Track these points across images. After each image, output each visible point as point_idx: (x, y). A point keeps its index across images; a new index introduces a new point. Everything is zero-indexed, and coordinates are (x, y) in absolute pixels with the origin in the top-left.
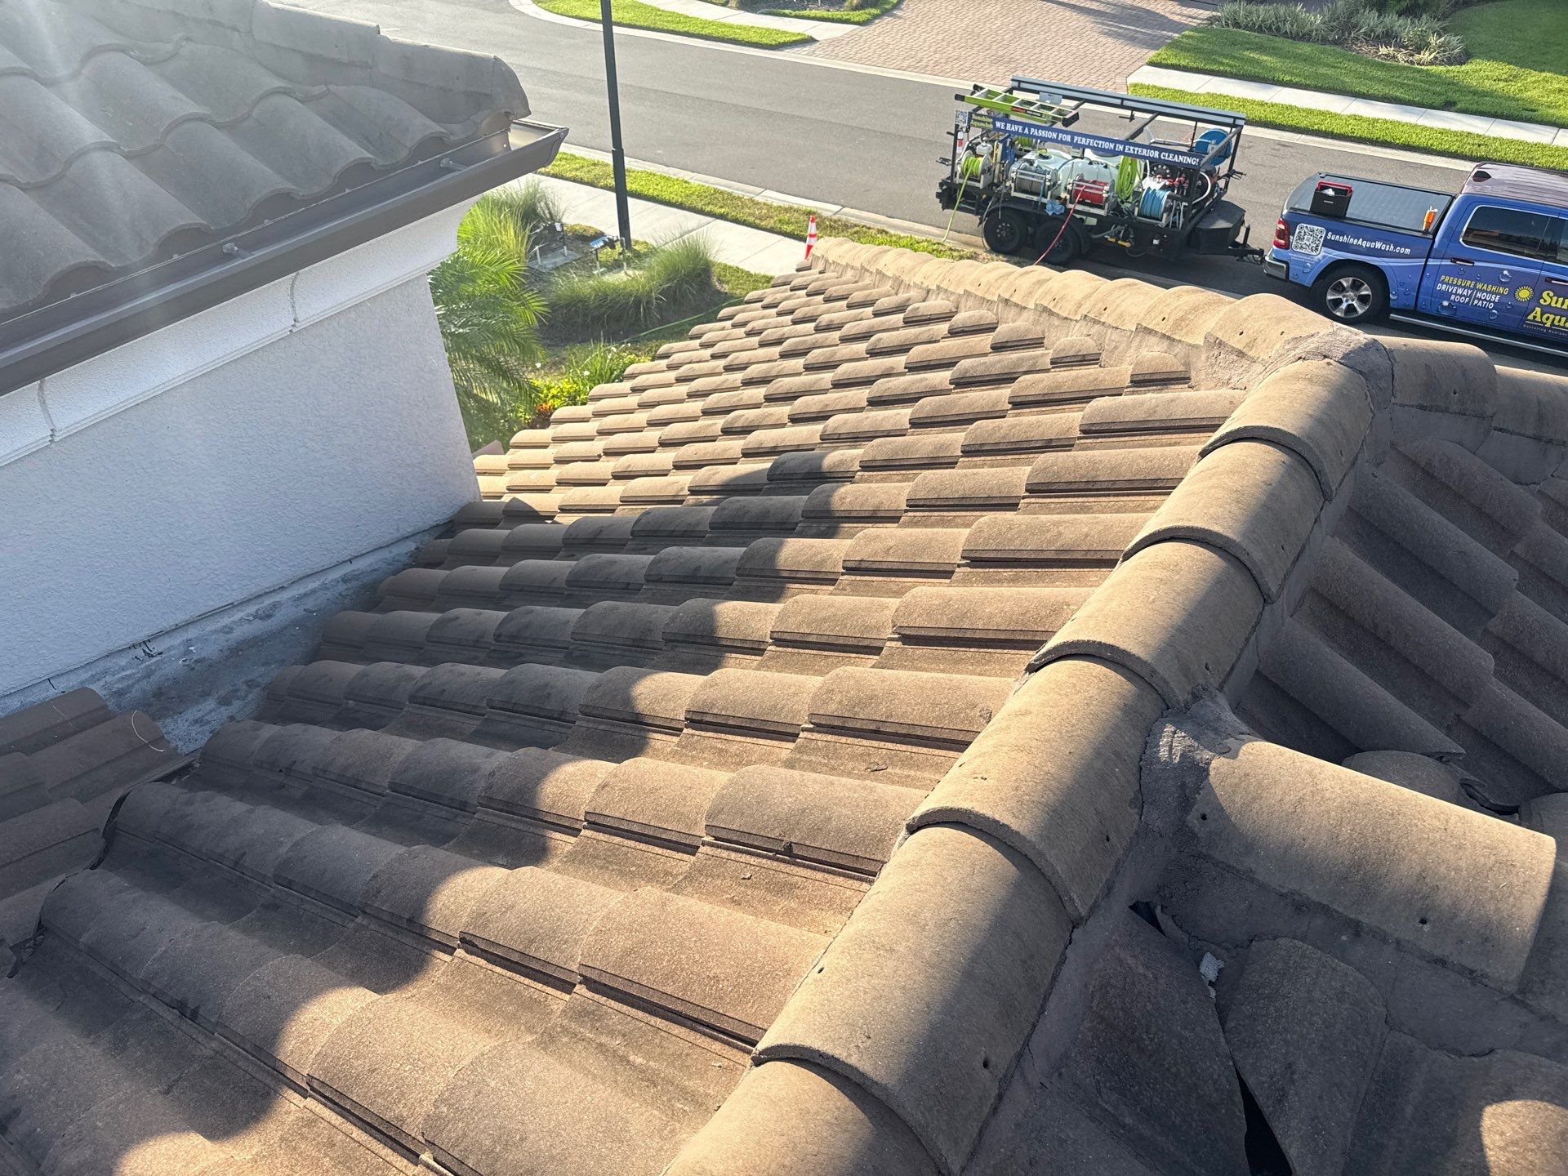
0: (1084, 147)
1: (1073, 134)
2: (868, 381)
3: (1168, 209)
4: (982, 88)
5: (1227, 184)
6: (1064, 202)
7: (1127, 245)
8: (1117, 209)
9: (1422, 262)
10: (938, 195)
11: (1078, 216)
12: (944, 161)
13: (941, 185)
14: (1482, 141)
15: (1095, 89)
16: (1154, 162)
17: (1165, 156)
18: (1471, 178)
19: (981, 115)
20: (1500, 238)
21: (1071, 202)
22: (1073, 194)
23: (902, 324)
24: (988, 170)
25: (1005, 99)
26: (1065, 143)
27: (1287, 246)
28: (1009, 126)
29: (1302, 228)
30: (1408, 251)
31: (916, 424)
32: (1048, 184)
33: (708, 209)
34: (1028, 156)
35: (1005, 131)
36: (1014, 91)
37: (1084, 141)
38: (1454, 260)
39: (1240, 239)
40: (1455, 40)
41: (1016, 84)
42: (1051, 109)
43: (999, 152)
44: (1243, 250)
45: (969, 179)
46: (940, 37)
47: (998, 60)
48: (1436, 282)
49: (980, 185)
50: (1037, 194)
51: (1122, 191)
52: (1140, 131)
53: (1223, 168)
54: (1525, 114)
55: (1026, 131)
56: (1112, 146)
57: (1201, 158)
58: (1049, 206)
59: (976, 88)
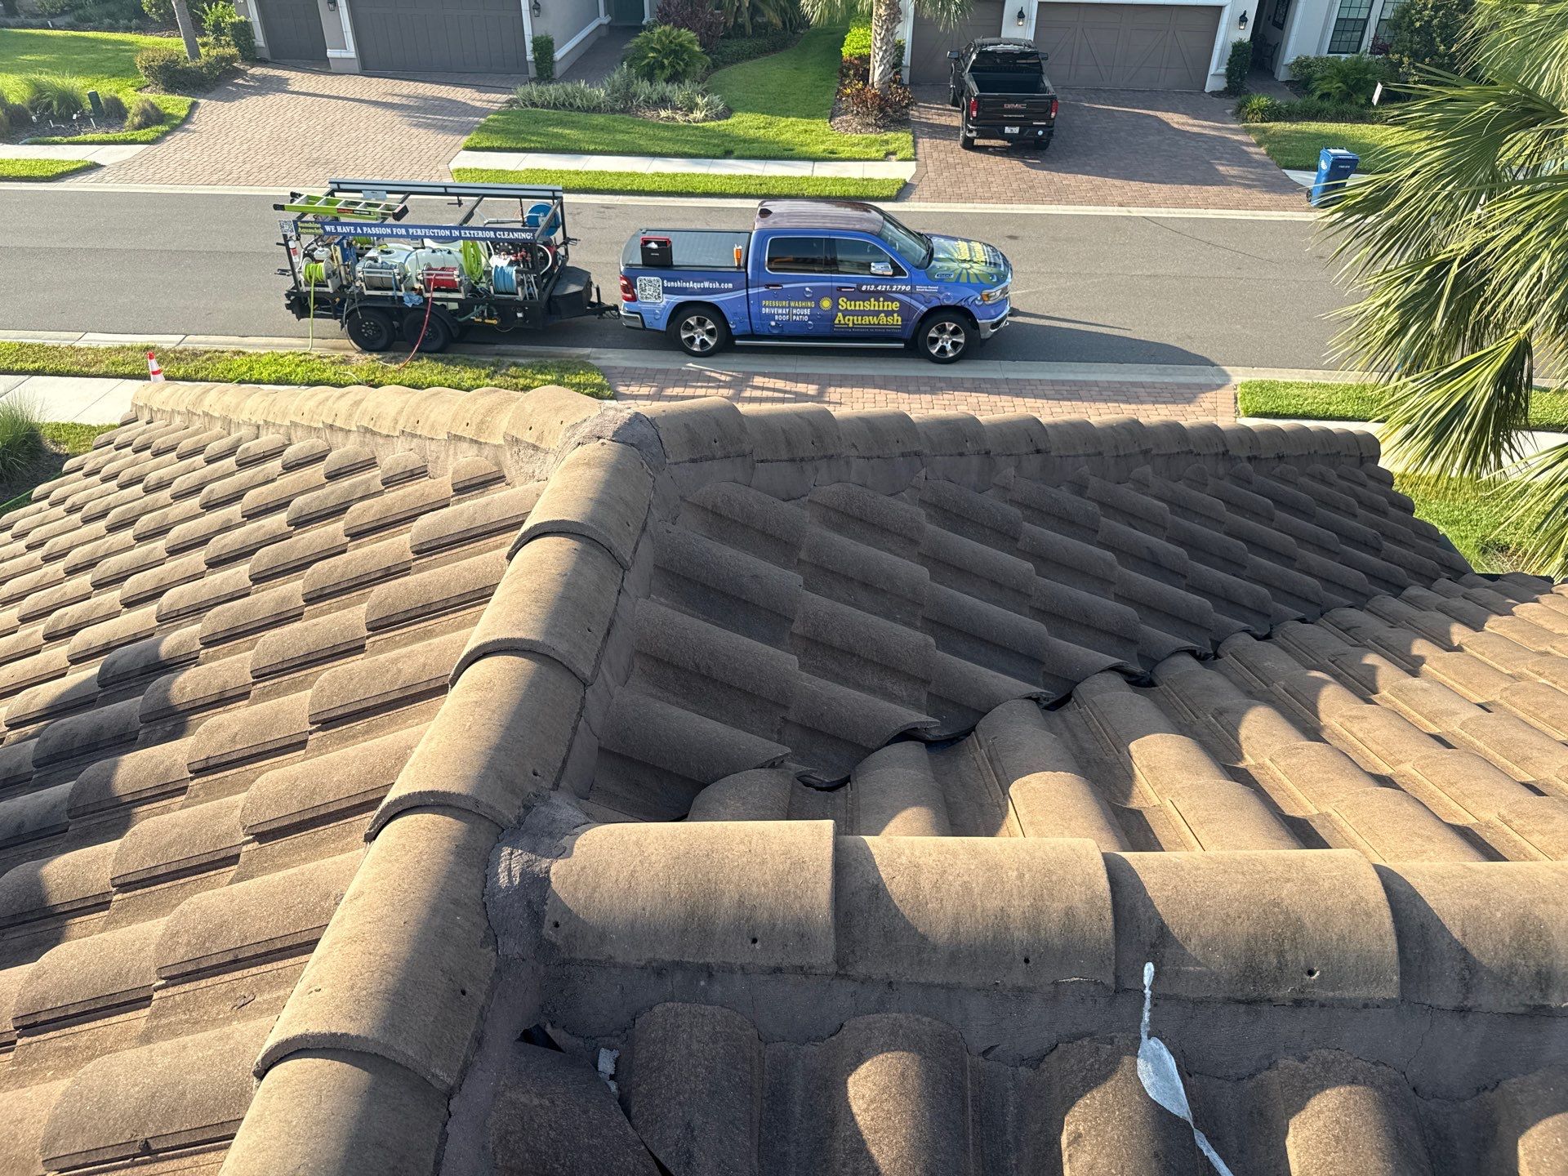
0: (422, 238)
1: (407, 227)
2: (203, 541)
3: (521, 283)
4: (300, 195)
5: (566, 251)
6: (420, 292)
7: (494, 322)
8: (473, 290)
9: (743, 293)
10: (288, 307)
11: (439, 303)
12: (283, 272)
13: (288, 296)
14: (763, 180)
15: (418, 181)
16: (495, 242)
17: (500, 235)
18: (758, 216)
19: (307, 222)
20: (796, 261)
21: (427, 291)
22: (427, 283)
23: (236, 468)
24: (332, 274)
25: (328, 202)
26: (402, 236)
27: (634, 299)
28: (339, 229)
29: (641, 280)
30: (730, 286)
31: (258, 579)
32: (398, 277)
33: (17, 367)
34: (371, 254)
35: (337, 234)
36: (336, 194)
37: (419, 232)
38: (768, 286)
39: (594, 299)
40: (716, 99)
41: (335, 186)
42: (377, 206)
43: (339, 254)
44: (600, 309)
45: (316, 285)
46: (245, 147)
47: (314, 163)
48: (760, 307)
49: (330, 290)
50: (391, 289)
51: (472, 273)
52: (471, 215)
53: (558, 236)
54: (786, 153)
55: (359, 231)
56: (448, 233)
57: (533, 232)
58: (406, 299)
59: (294, 195)
